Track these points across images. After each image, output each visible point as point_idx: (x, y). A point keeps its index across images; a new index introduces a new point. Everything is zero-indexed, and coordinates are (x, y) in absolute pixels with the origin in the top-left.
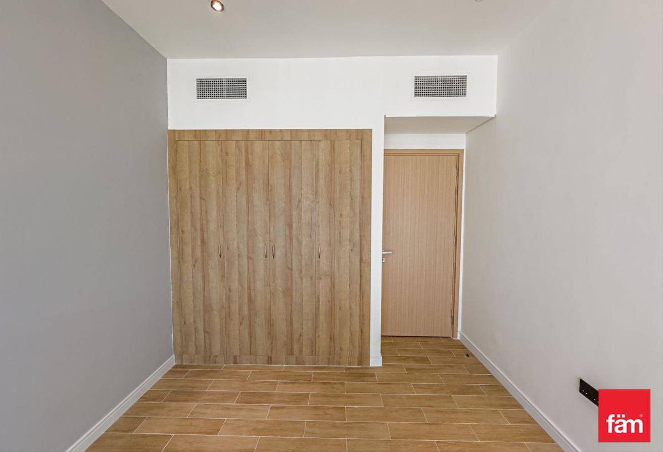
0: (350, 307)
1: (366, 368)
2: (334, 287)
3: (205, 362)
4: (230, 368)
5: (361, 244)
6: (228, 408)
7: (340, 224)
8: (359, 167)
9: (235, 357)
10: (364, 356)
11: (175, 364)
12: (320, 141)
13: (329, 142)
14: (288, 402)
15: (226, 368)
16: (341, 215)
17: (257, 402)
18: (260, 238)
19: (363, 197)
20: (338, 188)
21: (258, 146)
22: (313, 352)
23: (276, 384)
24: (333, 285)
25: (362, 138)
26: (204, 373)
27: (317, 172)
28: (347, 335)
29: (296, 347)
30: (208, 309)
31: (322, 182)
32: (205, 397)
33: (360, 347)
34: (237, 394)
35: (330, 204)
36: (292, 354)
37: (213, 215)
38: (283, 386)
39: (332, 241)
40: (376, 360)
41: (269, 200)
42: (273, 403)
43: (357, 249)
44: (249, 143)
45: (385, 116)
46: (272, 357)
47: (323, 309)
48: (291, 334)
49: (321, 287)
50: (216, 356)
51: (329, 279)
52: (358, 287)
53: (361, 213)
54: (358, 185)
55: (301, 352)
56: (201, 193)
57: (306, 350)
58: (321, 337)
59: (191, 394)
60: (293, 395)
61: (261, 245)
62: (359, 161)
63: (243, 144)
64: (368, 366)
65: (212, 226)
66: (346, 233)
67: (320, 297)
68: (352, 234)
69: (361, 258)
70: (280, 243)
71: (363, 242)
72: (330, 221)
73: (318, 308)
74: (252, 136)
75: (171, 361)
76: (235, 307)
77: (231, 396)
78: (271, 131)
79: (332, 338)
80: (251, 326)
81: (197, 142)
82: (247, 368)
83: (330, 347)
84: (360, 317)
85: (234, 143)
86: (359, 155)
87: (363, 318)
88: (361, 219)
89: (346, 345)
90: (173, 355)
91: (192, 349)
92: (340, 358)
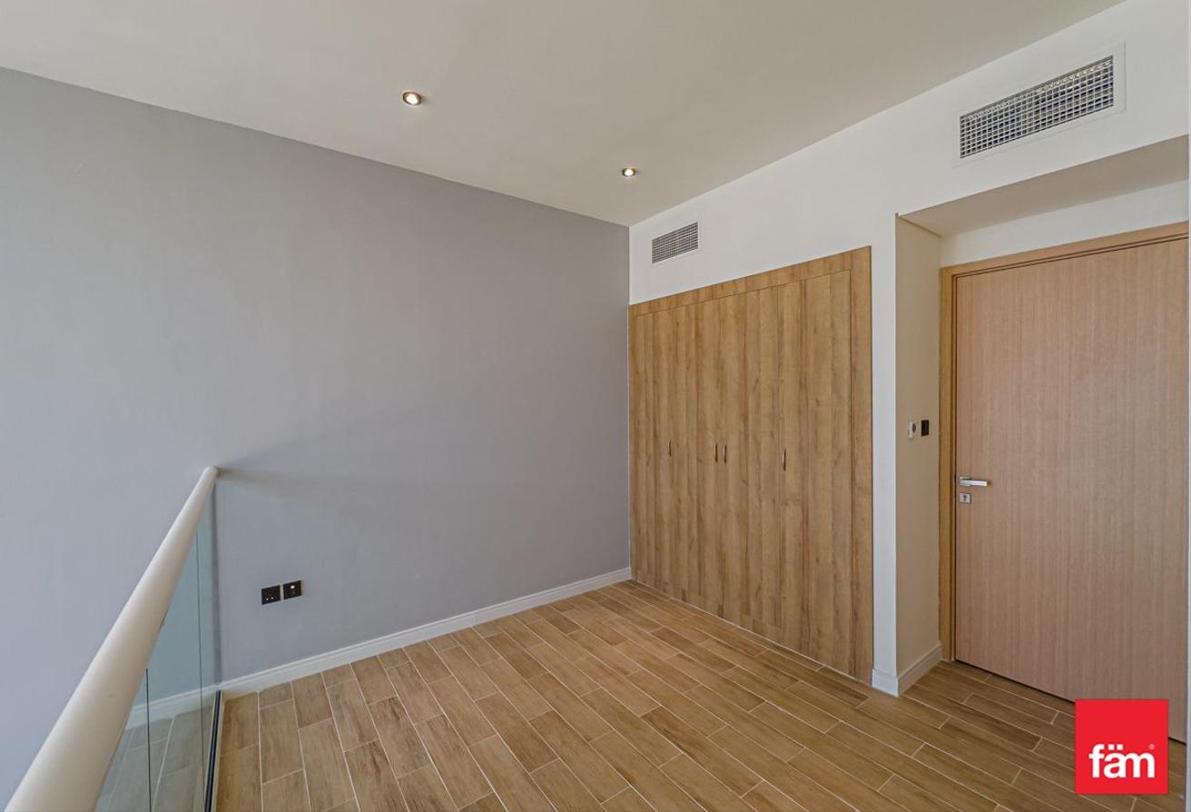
0: (834, 563)
1: (862, 685)
2: (807, 523)
3: (656, 586)
4: (676, 603)
5: (852, 454)
6: (640, 633)
7: (816, 417)
8: (846, 317)
9: (684, 592)
10: (860, 661)
11: (630, 578)
12: (784, 285)
13: (798, 284)
14: (701, 660)
15: (672, 601)
16: (817, 401)
17: (671, 643)
18: (710, 434)
19: (855, 370)
20: (811, 359)
21: (709, 307)
22: (776, 621)
23: (707, 637)
24: (806, 520)
25: (852, 265)
26: (647, 596)
27: (781, 334)
28: (829, 612)
29: (753, 605)
30: (659, 520)
31: (787, 350)
32: (629, 615)
33: (853, 642)
34: (660, 626)
35: (801, 384)
36: (748, 612)
37: (664, 402)
38: (714, 643)
39: (804, 444)
40: (886, 677)
41: (721, 383)
42: (686, 652)
43: (845, 461)
44: (700, 305)
45: (897, 214)
46: (725, 607)
47: (791, 555)
48: (746, 581)
49: (787, 519)
50: (666, 583)
51: (800, 508)
52: (848, 529)
53: (851, 398)
54: (844, 349)
55: (760, 612)
56: (654, 377)
57: (767, 615)
58: (788, 599)
59: (620, 606)
60: (716, 658)
61: (711, 445)
62: (846, 307)
63: (693, 308)
64: (868, 685)
65: (664, 415)
66: (826, 433)
67: (787, 535)
68: (835, 435)
69: (853, 479)
70: (733, 441)
71: (856, 451)
72: (800, 412)
73: (783, 550)
74: (702, 296)
75: (626, 574)
76: (684, 524)
77: (651, 625)
78: (722, 285)
79: (804, 609)
80: (700, 553)
81: (651, 315)
82: (694, 610)
83: (802, 622)
84: (852, 588)
85: (684, 308)
86: (846, 298)
87: (858, 589)
88: (851, 410)
89: (828, 628)
90: (630, 568)
91: (644, 566)
92: (819, 648)
